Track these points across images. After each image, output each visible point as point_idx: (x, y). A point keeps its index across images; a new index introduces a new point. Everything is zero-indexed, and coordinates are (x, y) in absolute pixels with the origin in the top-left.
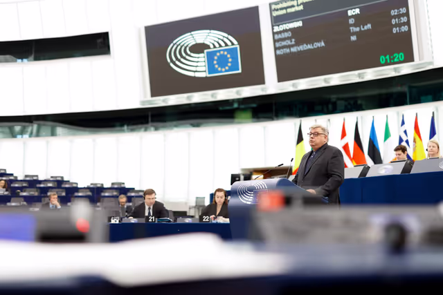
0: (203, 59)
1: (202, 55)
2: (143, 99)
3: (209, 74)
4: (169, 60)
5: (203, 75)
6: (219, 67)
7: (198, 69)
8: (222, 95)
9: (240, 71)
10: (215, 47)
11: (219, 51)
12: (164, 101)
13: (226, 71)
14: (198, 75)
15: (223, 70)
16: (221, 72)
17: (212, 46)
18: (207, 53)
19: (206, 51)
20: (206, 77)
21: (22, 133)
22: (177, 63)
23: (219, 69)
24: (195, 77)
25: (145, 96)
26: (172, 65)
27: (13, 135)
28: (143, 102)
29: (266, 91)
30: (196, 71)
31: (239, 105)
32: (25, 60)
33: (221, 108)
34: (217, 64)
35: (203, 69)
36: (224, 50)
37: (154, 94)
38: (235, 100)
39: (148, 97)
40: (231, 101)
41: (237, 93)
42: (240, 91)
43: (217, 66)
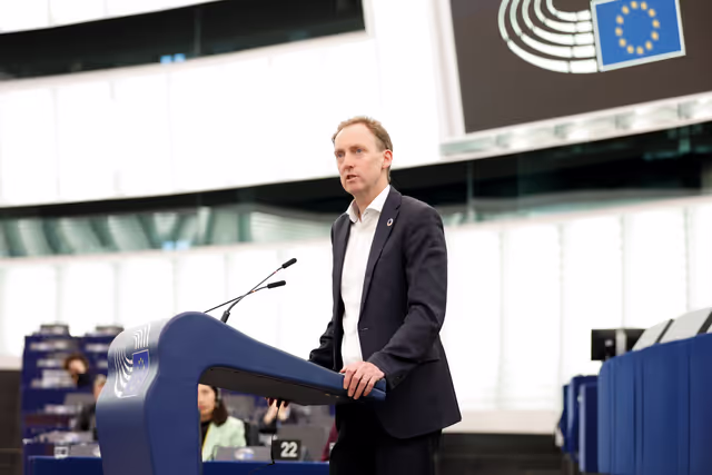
0: (587, 27)
1: (584, 15)
2: (448, 140)
3: (605, 63)
4: (504, 34)
5: (589, 67)
6: (628, 43)
7: (578, 52)
8: (644, 118)
9: (682, 53)
11: (627, 3)
12: (499, 141)
13: (648, 53)
14: (578, 68)
15: (640, 51)
16: (635, 56)
20: (599, 73)
21: (175, 236)
22: (526, 39)
23: (630, 50)
24: (570, 75)
25: (451, 132)
26: (513, 46)
27: (154, 244)
28: (446, 148)
30: (574, 59)
31: (693, 144)
32: (179, 58)
33: (648, 157)
34: (625, 36)
35: (590, 51)
37: (473, 124)
38: (683, 132)
39: (460, 133)
40: (672, 135)
41: (680, 112)
42: (687, 105)
43: (622, 42)
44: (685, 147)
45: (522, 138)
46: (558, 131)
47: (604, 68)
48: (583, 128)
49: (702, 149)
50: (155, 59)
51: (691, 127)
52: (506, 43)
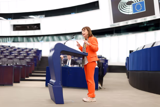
0: (131, 7)
1: (131, 6)
2: (111, 24)
4: (119, 9)
8: (139, 20)
9: (145, 11)
10: (135, 2)
11: (137, 3)
12: (118, 24)
13: (140, 11)
15: (139, 11)
16: (138, 11)
17: (134, 2)
18: (133, 4)
19: (132, 4)
20: (133, 14)
23: (137, 10)
24: (128, 15)
28: (111, 26)
29: (155, 18)
30: (129, 12)
32: (74, 13)
33: (140, 26)
35: (131, 11)
36: (139, 3)
38: (145, 22)
39: (113, 23)
40: (143, 23)
41: (145, 19)
42: (145, 18)
43: (136, 9)
44: (145, 25)
45: (122, 24)
46: (127, 23)
47: (134, 13)
48: (130, 22)
49: (148, 25)
50: (70, 14)
51: (146, 22)
52: (119, 10)
